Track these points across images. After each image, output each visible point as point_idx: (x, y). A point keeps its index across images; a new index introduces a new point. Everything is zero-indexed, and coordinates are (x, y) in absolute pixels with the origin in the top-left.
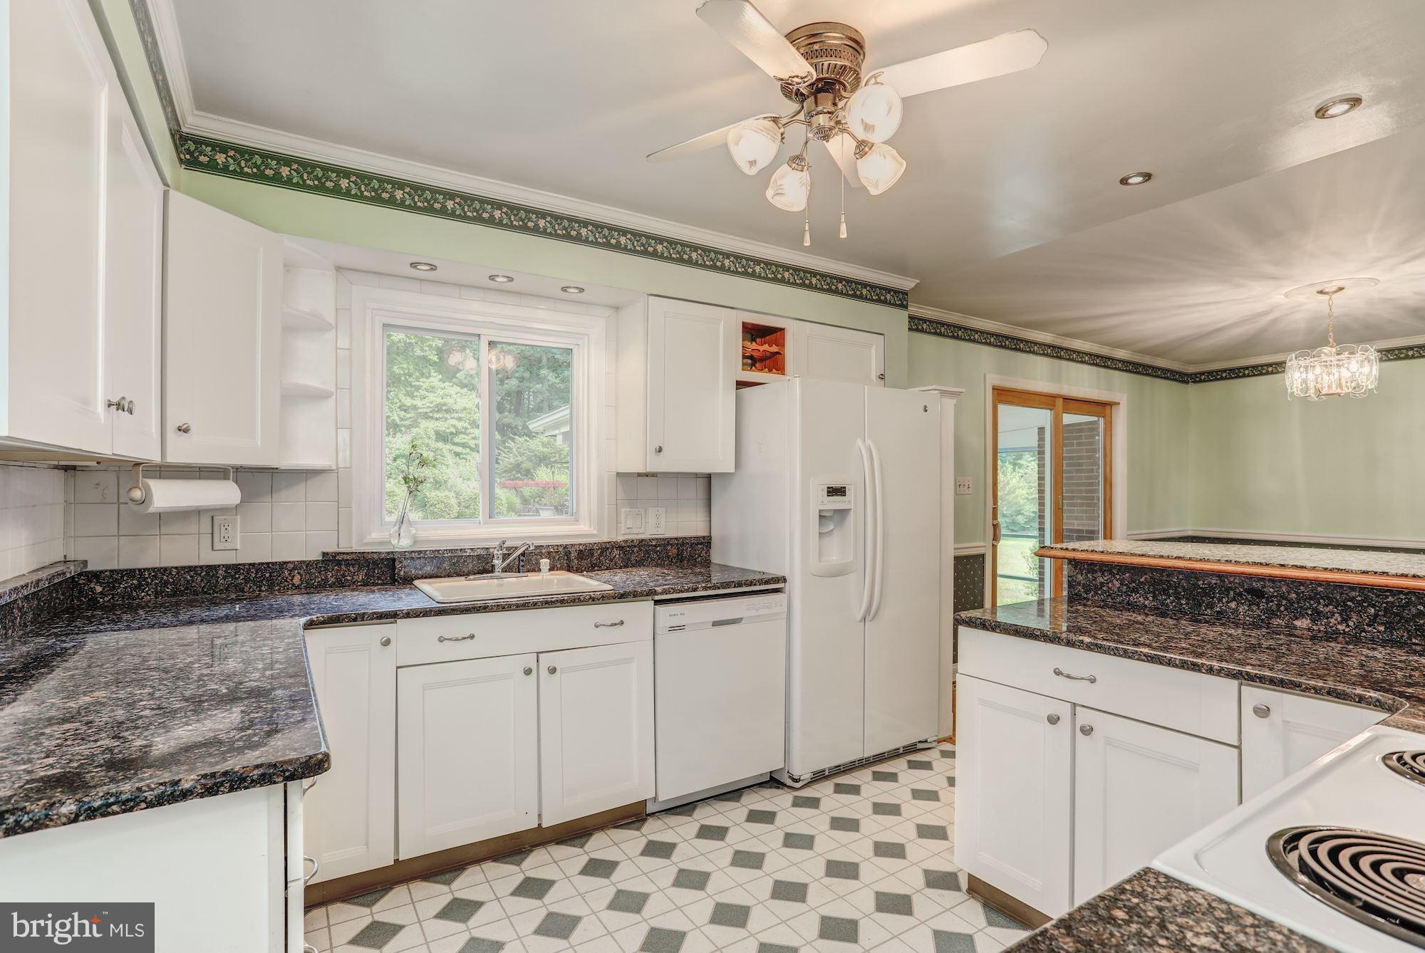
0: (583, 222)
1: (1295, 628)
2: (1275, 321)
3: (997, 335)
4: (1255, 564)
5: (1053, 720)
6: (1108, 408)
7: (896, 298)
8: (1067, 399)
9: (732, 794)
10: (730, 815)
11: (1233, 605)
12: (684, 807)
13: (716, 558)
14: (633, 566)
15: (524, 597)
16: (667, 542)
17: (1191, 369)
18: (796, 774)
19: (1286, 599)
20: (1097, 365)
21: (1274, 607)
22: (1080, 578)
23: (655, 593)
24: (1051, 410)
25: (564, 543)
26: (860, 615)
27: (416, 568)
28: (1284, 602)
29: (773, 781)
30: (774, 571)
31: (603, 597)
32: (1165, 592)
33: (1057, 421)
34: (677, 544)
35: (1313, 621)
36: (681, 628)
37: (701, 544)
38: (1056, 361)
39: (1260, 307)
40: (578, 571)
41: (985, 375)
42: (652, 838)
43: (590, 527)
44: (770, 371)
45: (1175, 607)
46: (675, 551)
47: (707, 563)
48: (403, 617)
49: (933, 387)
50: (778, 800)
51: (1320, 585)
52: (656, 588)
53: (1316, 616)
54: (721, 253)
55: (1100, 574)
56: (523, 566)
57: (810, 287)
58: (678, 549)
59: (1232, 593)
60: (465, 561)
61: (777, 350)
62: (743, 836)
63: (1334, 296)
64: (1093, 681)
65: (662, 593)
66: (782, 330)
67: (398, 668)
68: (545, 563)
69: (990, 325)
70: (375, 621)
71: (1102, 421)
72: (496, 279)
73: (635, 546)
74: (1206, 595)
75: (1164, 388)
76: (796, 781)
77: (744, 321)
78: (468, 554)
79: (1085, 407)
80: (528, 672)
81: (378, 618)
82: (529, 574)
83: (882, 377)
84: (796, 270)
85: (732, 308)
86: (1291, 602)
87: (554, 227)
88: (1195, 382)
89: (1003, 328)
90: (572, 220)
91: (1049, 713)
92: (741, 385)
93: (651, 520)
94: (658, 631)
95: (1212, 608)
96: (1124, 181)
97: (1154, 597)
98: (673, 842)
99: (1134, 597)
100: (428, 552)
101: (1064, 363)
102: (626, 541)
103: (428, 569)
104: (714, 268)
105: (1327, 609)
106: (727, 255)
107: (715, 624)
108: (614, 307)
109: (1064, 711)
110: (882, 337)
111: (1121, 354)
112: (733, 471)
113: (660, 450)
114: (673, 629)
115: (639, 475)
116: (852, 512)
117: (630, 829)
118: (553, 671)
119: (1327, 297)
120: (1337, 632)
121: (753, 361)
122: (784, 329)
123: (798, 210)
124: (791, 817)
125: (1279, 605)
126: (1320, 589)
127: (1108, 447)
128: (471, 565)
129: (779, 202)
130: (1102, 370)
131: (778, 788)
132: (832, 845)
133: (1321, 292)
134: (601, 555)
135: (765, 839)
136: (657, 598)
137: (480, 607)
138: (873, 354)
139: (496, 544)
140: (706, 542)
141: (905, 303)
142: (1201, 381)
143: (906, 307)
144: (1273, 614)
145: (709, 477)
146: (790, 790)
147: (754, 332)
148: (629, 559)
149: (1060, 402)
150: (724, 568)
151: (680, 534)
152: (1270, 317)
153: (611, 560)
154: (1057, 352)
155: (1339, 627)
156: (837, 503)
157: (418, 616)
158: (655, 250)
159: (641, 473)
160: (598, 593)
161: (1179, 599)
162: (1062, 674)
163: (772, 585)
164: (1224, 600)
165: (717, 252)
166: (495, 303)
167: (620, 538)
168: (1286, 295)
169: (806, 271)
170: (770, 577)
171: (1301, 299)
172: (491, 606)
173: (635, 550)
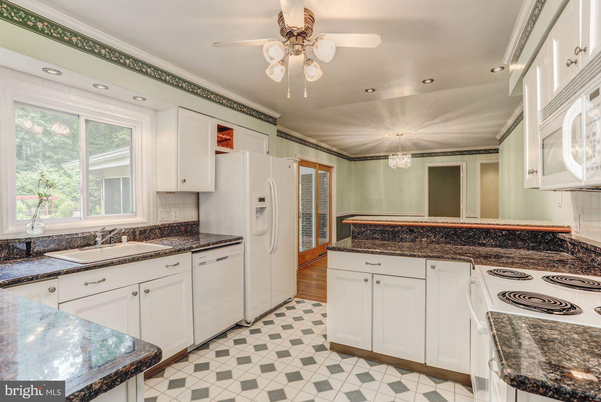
0: (148, 65)
1: (422, 241)
2: (382, 142)
3: (300, 139)
4: (414, 222)
5: (366, 280)
6: (330, 168)
7: (272, 121)
8: (320, 165)
9: (223, 335)
10: (226, 344)
11: (405, 235)
12: (205, 345)
13: (202, 230)
14: (165, 236)
15: (131, 256)
16: (181, 224)
17: (352, 156)
18: (249, 321)
19: (420, 232)
20: (328, 153)
21: (417, 235)
22: (356, 230)
23: (193, 248)
24: (315, 168)
25: (133, 227)
26: (270, 251)
27: (44, 246)
28: (419, 233)
29: (238, 326)
30: (236, 234)
31: (170, 252)
32: (385, 233)
33: (317, 172)
34: (185, 225)
35: (427, 238)
36: (204, 263)
37: (195, 224)
38: (317, 150)
39: (381, 137)
40: (140, 240)
41: (296, 154)
42: (196, 362)
43: (143, 219)
44: (227, 147)
45: (388, 238)
46: (184, 228)
47: (198, 233)
48: (64, 274)
49: (291, 158)
50: (243, 333)
51: (429, 227)
52: (193, 246)
53: (428, 237)
54: (210, 92)
55: (363, 228)
56: (113, 240)
57: (243, 112)
58: (185, 227)
59: (405, 232)
60: (75, 240)
61: (229, 138)
62: (236, 351)
63: (401, 136)
64: (380, 265)
65: (196, 248)
66: (232, 129)
67: (59, 304)
68: (124, 238)
69: (298, 135)
70: (45, 279)
71: (328, 173)
72: (98, 87)
73: (166, 227)
74: (398, 233)
75: (345, 162)
76: (248, 323)
77: (219, 124)
78: (80, 236)
79: (324, 168)
80: (135, 294)
81: (47, 277)
82: (117, 244)
83: (268, 153)
84: (239, 104)
85: (213, 117)
86: (421, 233)
87: (134, 65)
88: (353, 161)
89: (301, 136)
90: (143, 63)
91: (364, 278)
92: (217, 153)
93: (173, 214)
94: (194, 266)
95: (399, 237)
96: (367, 91)
97: (381, 235)
98: (207, 362)
99: (375, 236)
100: (54, 237)
101: (319, 151)
102: (162, 225)
103: (52, 246)
104: (207, 98)
105: (431, 235)
106: (212, 93)
107: (218, 260)
108: (154, 110)
109: (369, 277)
110: (268, 136)
111: (335, 149)
112: (214, 191)
113: (185, 181)
114: (201, 264)
115: (167, 193)
116: (267, 208)
117: (182, 362)
118: (147, 291)
119: (399, 137)
120: (433, 241)
121: (221, 142)
122: (233, 129)
123: (277, 81)
124: (253, 340)
125: (418, 234)
126: (429, 229)
127: (330, 183)
128: (79, 242)
129: (271, 77)
130: (329, 154)
131: (241, 328)
132: (274, 346)
133: (397, 135)
134: (149, 232)
135: (247, 350)
136: (193, 250)
137: (109, 263)
138: (265, 142)
139: (99, 229)
140: (197, 224)
141: (276, 123)
142: (355, 161)
143: (275, 124)
144: (416, 237)
145: (198, 194)
146: (246, 328)
147: (221, 129)
148: (163, 233)
149: (317, 166)
150: (208, 235)
151: (185, 221)
152: (382, 141)
153: (155, 234)
154: (317, 147)
155: (434, 240)
156: (262, 204)
157: (74, 272)
158: (182, 85)
159: (168, 192)
160: (168, 250)
161: (389, 235)
162: (369, 264)
163: (236, 241)
164: (403, 234)
165: (208, 91)
166: (91, 99)
167: (159, 223)
168: (389, 135)
169: (242, 105)
170: (236, 237)
171: (392, 136)
172: (116, 262)
173: (166, 229)
